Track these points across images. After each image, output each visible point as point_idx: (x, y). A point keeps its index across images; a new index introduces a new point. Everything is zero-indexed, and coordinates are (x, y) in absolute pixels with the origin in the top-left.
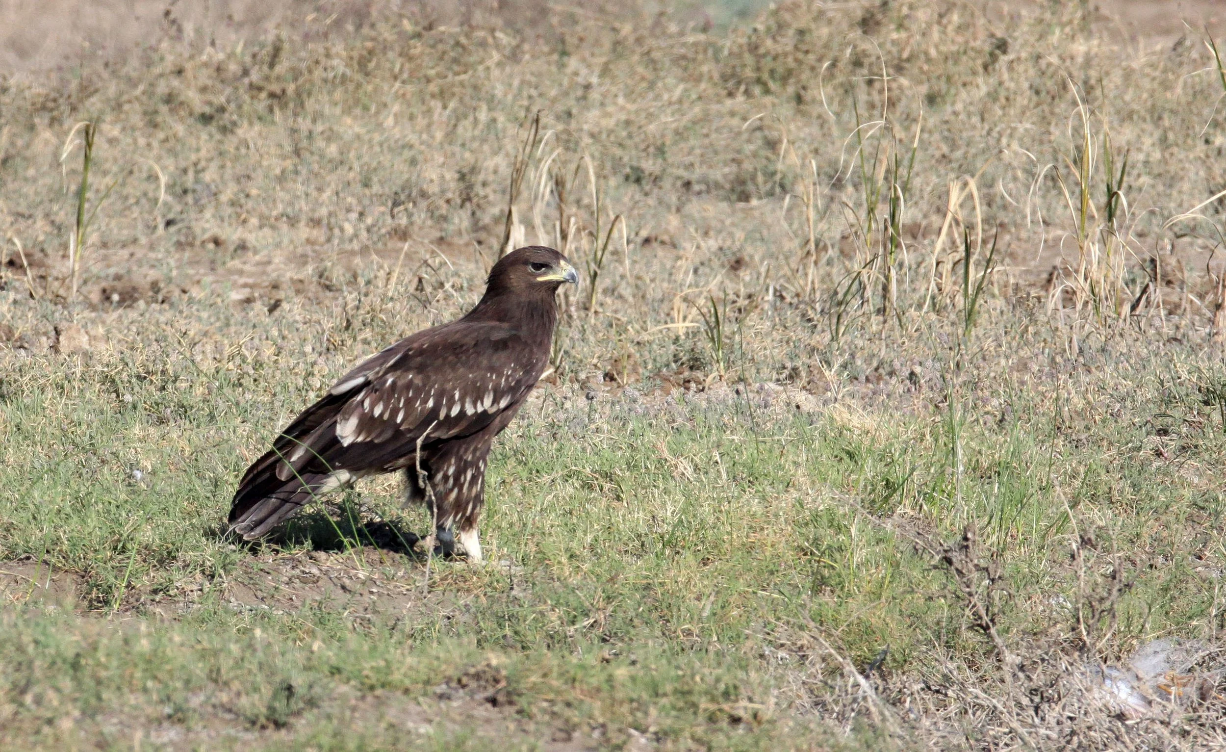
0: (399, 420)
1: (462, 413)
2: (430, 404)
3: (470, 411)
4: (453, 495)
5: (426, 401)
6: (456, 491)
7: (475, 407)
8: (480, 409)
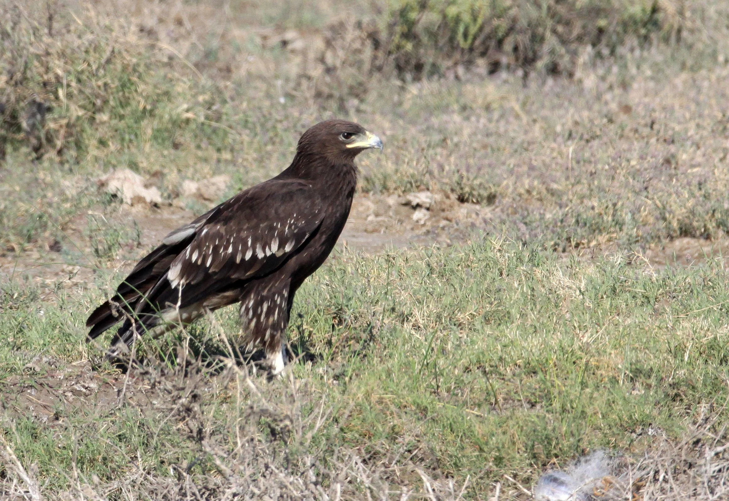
0: (208, 264)
1: (254, 256)
2: (230, 250)
3: (260, 255)
4: (253, 324)
5: (226, 248)
6: (255, 320)
7: (264, 251)
8: (268, 254)
